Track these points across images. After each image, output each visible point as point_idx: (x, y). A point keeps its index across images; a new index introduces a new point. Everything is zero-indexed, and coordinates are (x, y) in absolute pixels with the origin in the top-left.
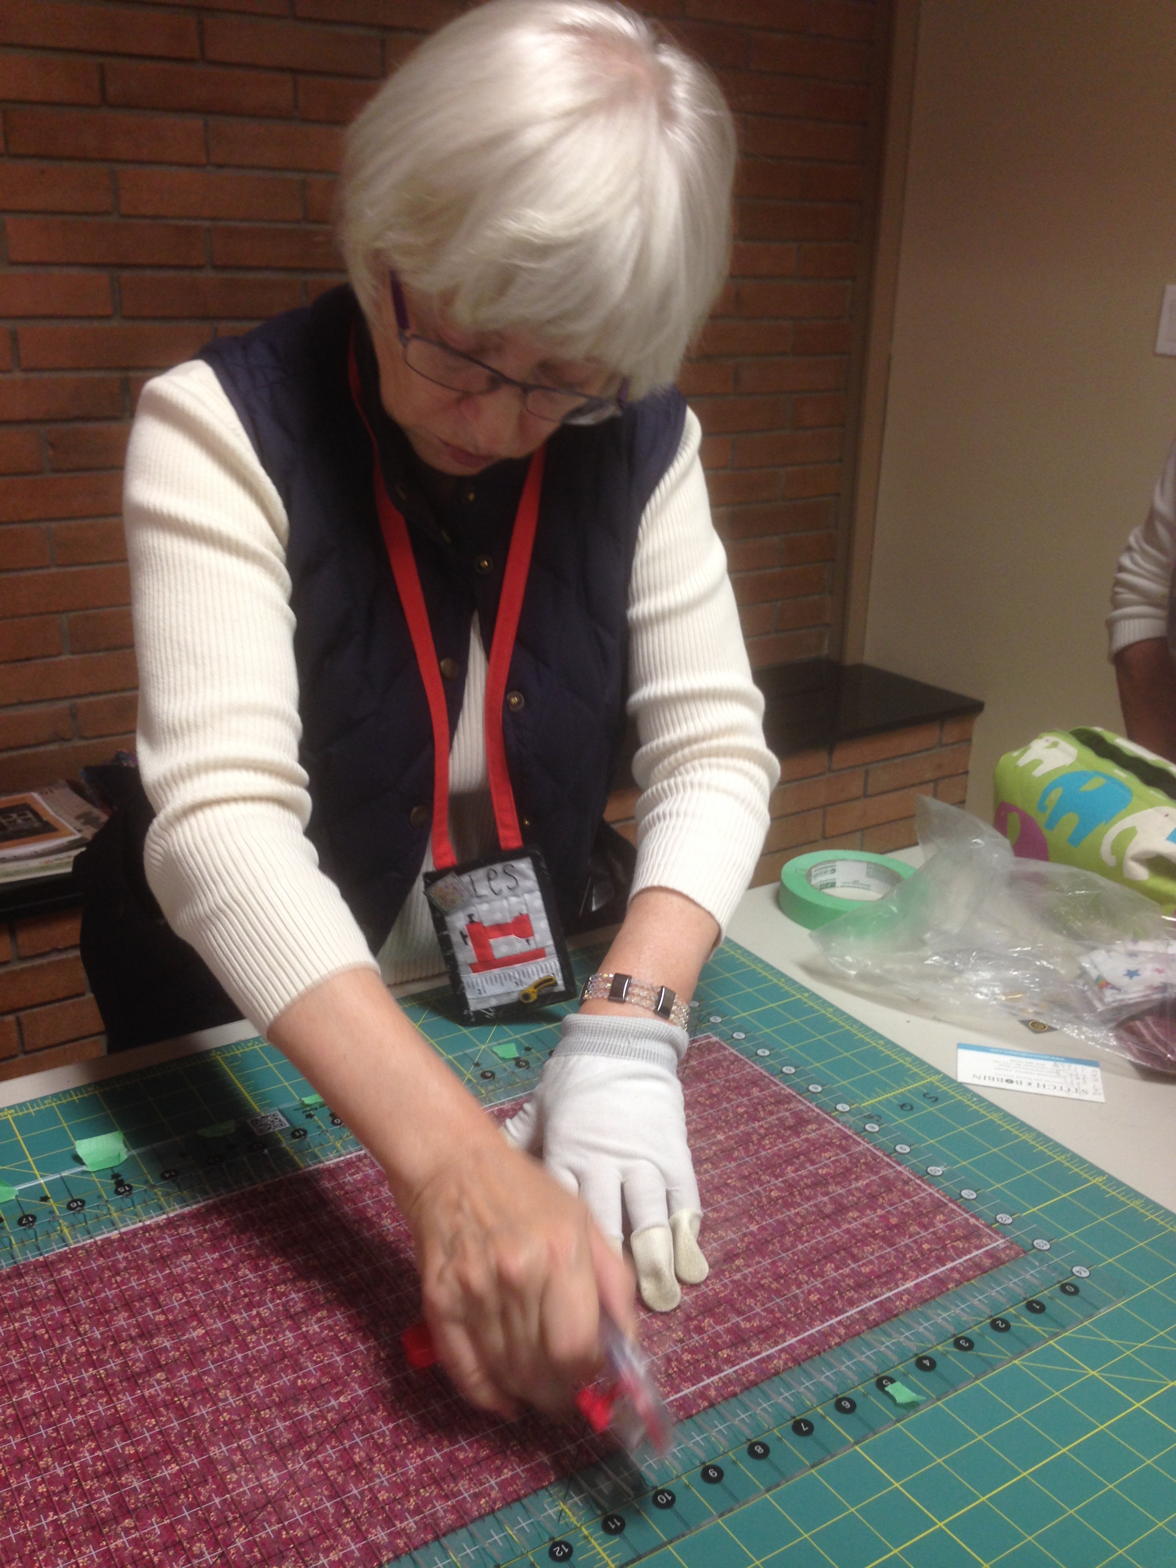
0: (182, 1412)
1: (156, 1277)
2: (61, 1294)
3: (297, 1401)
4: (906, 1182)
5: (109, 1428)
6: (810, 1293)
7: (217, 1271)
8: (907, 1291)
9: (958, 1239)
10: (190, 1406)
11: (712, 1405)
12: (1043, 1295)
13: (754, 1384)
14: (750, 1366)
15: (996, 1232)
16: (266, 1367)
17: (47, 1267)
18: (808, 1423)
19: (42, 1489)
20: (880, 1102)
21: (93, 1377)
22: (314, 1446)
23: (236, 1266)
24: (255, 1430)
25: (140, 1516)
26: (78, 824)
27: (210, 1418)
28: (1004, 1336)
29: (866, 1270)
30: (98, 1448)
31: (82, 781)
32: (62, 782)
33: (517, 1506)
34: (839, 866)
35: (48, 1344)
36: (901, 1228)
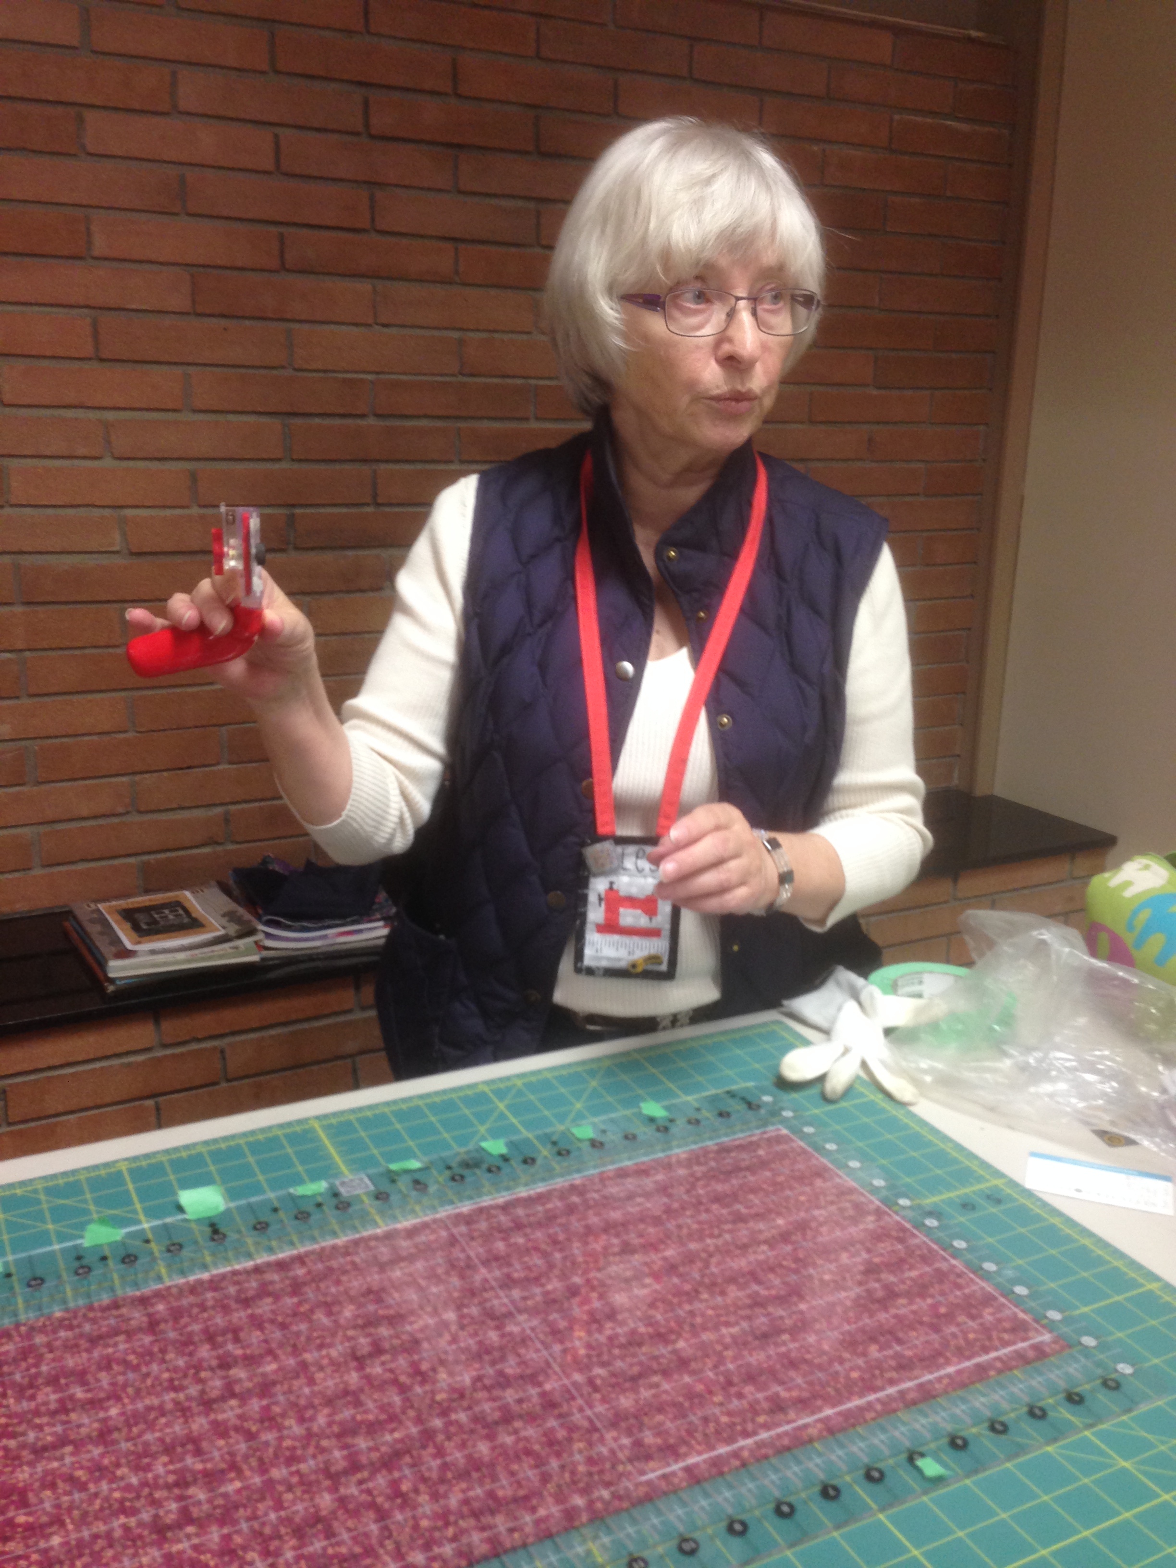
0: (250, 1436)
1: (240, 1316)
2: (153, 1326)
3: (354, 1433)
4: (960, 1275)
5: (183, 1445)
6: (852, 1369)
7: (295, 1314)
8: (949, 1376)
9: (1005, 1331)
10: (258, 1432)
11: (744, 1465)
12: (1084, 1388)
13: (788, 1449)
14: (786, 1433)
15: (1043, 1326)
16: (329, 1402)
17: (144, 1301)
18: (836, 1489)
19: (117, 1495)
20: (943, 1201)
21: (173, 1400)
22: (366, 1474)
23: (312, 1311)
24: (314, 1457)
25: (201, 1524)
26: (224, 921)
27: (273, 1443)
28: (1040, 1424)
29: (909, 1353)
30: (171, 1462)
31: (231, 882)
32: (213, 883)
33: (548, 1543)
34: (926, 978)
35: (136, 1368)
36: (950, 1317)
